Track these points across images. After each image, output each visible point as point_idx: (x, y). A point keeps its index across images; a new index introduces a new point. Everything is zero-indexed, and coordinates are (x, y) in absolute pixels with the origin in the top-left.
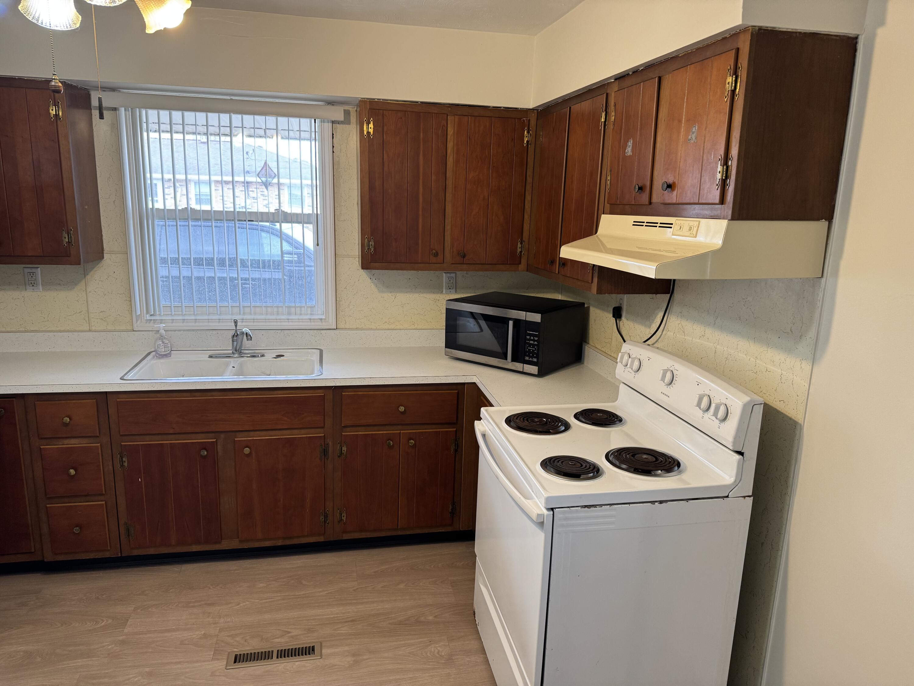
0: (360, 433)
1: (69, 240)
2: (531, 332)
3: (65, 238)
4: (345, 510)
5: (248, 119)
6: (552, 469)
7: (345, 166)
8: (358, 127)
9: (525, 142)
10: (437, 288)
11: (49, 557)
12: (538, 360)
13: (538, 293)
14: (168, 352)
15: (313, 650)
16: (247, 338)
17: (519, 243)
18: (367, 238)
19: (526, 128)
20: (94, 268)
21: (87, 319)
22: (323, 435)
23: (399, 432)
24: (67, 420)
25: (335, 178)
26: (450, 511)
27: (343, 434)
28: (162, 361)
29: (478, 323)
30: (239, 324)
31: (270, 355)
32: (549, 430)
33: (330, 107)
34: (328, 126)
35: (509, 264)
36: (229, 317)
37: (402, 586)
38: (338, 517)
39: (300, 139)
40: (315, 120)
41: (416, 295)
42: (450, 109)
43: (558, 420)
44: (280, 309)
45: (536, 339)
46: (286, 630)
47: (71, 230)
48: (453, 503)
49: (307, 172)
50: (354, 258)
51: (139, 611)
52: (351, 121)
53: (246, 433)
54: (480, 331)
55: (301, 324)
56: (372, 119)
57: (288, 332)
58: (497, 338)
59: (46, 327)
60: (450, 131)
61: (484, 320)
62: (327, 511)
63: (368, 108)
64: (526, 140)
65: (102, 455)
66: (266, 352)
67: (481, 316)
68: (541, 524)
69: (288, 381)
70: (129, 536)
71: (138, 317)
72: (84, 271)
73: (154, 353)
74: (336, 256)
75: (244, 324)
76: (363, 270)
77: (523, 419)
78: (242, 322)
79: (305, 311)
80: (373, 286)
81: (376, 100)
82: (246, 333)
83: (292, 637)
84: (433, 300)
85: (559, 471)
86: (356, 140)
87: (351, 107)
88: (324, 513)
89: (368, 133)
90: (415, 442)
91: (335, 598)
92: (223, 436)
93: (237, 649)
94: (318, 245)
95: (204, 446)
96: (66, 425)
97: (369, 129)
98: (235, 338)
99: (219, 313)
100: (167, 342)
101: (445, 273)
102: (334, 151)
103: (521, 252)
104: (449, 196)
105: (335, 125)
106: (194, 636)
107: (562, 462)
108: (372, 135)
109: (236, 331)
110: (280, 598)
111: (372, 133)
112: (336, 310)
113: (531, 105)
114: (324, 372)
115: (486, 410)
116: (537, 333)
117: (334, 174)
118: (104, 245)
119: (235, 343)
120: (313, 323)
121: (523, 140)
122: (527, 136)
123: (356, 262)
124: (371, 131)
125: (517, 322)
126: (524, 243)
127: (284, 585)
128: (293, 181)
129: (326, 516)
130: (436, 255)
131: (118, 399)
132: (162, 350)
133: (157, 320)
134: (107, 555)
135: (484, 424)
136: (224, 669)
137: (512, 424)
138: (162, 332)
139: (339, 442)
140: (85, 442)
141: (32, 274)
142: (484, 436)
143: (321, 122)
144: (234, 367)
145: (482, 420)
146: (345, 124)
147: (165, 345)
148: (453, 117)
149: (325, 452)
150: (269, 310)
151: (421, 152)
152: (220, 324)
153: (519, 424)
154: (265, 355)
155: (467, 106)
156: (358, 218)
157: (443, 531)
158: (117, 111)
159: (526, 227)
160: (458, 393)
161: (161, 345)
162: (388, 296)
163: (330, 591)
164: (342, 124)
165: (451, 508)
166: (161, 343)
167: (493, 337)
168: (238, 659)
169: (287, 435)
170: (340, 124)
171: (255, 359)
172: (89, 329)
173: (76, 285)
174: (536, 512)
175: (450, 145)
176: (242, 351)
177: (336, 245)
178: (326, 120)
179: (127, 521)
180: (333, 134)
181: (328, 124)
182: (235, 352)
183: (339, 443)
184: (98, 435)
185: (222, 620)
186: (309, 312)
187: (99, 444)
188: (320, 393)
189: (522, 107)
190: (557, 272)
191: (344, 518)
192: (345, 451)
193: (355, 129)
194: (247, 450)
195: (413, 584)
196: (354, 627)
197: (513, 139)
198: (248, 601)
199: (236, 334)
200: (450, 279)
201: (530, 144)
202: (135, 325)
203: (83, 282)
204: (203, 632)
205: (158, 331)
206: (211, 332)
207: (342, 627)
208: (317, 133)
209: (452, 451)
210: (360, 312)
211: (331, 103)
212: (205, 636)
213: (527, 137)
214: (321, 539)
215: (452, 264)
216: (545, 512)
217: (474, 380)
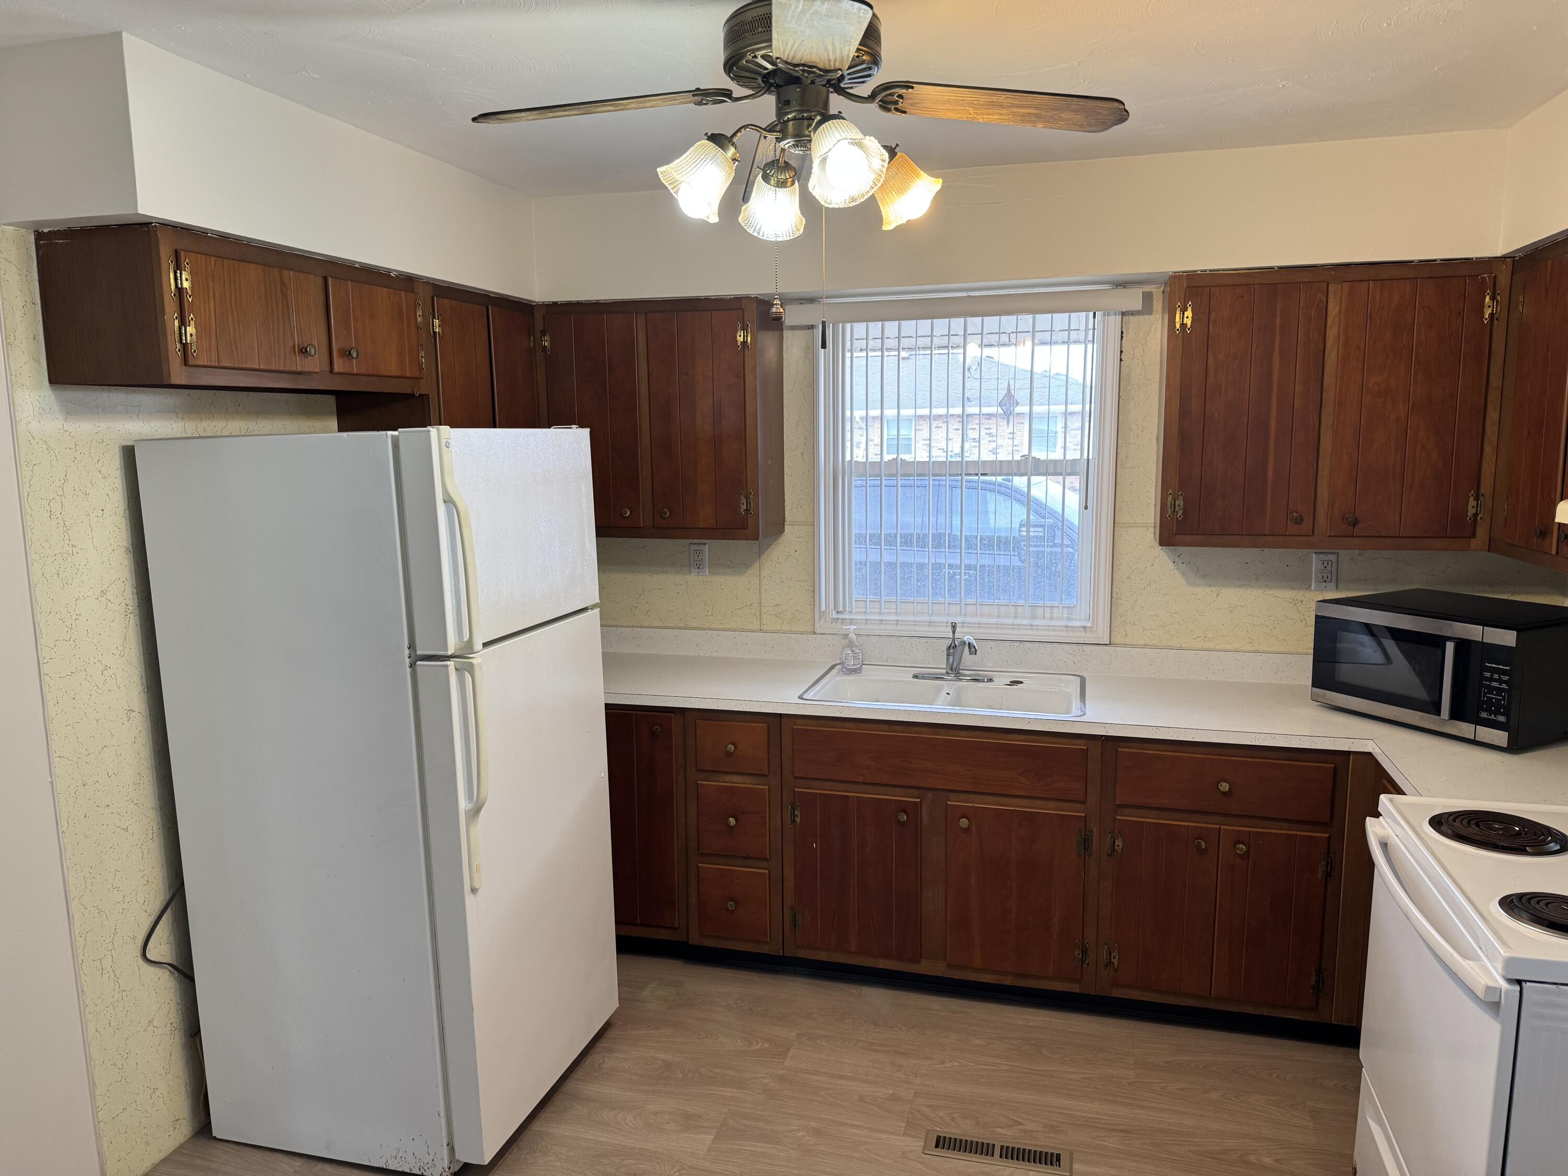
0: (1148, 820)
1: (747, 507)
2: (1494, 665)
3: (743, 504)
4: (1117, 947)
5: (991, 322)
6: (1524, 914)
7: (1139, 380)
8: (1166, 316)
9: (1487, 316)
10: (1300, 581)
11: (695, 939)
12: (1508, 719)
13: (1513, 594)
14: (859, 666)
15: (1058, 1159)
16: (970, 651)
17: (1471, 499)
18: (1171, 494)
19: (1488, 291)
20: (771, 545)
21: (758, 614)
22: (1084, 815)
23: (1218, 827)
24: (731, 748)
25: (1121, 400)
26: (1312, 983)
27: (1118, 817)
28: (850, 678)
29: (1380, 644)
30: (958, 630)
31: (1001, 681)
32: (1525, 846)
33: (1120, 291)
34: (1114, 321)
35: (1449, 537)
36: (945, 619)
37: (1215, 1096)
38: (1105, 958)
39: (1067, 342)
40: (1095, 314)
41: (1257, 592)
42: (1333, 273)
43: (1545, 832)
44: (1020, 608)
45: (1505, 678)
46: (1015, 1118)
47: (751, 494)
48: (1319, 972)
49: (1075, 393)
50: (1146, 528)
51: (804, 1039)
52: (1154, 309)
53: (963, 796)
54: (1386, 662)
55: (1052, 633)
56: (1190, 303)
57: (1031, 645)
58: (1419, 674)
59: (710, 624)
60: (1333, 309)
61: (1394, 639)
62: (1087, 943)
63: (1185, 286)
64: (1487, 312)
65: (769, 803)
66: (994, 675)
67: (1387, 633)
68: (1494, 1006)
69: (1030, 720)
70: (795, 926)
71: (822, 614)
72: (759, 549)
73: (839, 667)
74: (1116, 525)
75: (965, 630)
76: (1160, 547)
77: (1469, 822)
78: (963, 627)
79: (1059, 613)
80: (1177, 574)
81: (1199, 272)
82: (969, 644)
83: (1025, 1131)
84: (1290, 600)
85: (1539, 917)
86: (1162, 337)
87: (1154, 286)
88: (1081, 948)
89: (1183, 325)
90: (1248, 848)
91: (1096, 1088)
92: (930, 795)
93: (940, 1128)
94: (1086, 508)
95: (903, 807)
96: (729, 755)
97: (1185, 319)
98: (952, 651)
99: (930, 613)
100: (858, 651)
101: (1315, 553)
102: (1122, 359)
103: (1476, 515)
104: (1328, 418)
105: (1127, 317)
106: (878, 1094)
107: (1547, 904)
108: (1189, 329)
109: (954, 639)
110: (1005, 1068)
111: (1189, 325)
112: (1111, 613)
113: (1499, 251)
114: (1087, 712)
115: (1391, 800)
116: (1508, 668)
117: (1121, 394)
118: (786, 513)
119: (951, 658)
120: (1070, 634)
121: (1483, 313)
122: (1491, 305)
123: (1150, 536)
124: (1188, 322)
125: (1463, 646)
126: (1482, 499)
127: (1013, 1049)
128: (1053, 408)
129: (1084, 952)
130: (1299, 521)
131: (795, 725)
132: (851, 663)
133: (846, 619)
134: (765, 950)
135: (1386, 825)
136: (921, 1152)
137: (1444, 828)
138: (852, 636)
139: (1109, 830)
140: (749, 782)
141: (698, 552)
142: (1384, 845)
143: (1104, 315)
144: (948, 694)
145: (1381, 817)
146: (1143, 315)
147: (855, 655)
148: (1339, 286)
149: (1086, 843)
150: (1003, 609)
151: (1277, 349)
152: (931, 629)
153: (1458, 829)
154: (994, 679)
155: (1367, 264)
156: (1157, 463)
157: (1297, 1017)
158: (815, 330)
159: (1488, 468)
160: (1335, 769)
161: (850, 655)
162: (1203, 592)
163: (1088, 1076)
164: (1139, 315)
165: (1314, 979)
166: (850, 652)
167: (1412, 670)
168: (941, 1143)
169: (1026, 806)
170: (1135, 315)
171: (981, 684)
172: (759, 628)
173: (748, 567)
174: (1483, 982)
175: (1332, 333)
176: (961, 671)
177: (1116, 507)
178: (1112, 312)
179: (794, 905)
180: (1122, 333)
181: (1114, 317)
182: (951, 672)
183: (1110, 832)
184: (767, 774)
185: (918, 1081)
186: (1065, 616)
187: (767, 787)
188: (1081, 745)
189: (1479, 255)
190: (1554, 552)
191: (1116, 961)
192: (1121, 847)
193: (1160, 321)
194: (964, 822)
195: (1235, 1097)
196: (1127, 1142)
197: (1460, 314)
198: (958, 1062)
199: (953, 645)
200: (1326, 564)
201: (1497, 319)
202: (817, 626)
203: (758, 563)
204: (891, 1092)
205: (847, 635)
206: (918, 640)
207: (1106, 1136)
208: (1096, 331)
209: (1320, 874)
210: (1151, 617)
211: (1122, 284)
212: (894, 1098)
213: (1489, 307)
214: (1075, 988)
215: (1329, 536)
216: (1504, 985)
217: (1367, 747)
